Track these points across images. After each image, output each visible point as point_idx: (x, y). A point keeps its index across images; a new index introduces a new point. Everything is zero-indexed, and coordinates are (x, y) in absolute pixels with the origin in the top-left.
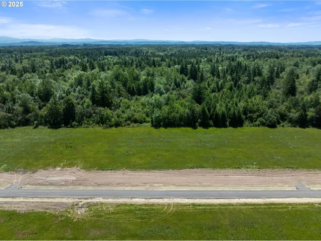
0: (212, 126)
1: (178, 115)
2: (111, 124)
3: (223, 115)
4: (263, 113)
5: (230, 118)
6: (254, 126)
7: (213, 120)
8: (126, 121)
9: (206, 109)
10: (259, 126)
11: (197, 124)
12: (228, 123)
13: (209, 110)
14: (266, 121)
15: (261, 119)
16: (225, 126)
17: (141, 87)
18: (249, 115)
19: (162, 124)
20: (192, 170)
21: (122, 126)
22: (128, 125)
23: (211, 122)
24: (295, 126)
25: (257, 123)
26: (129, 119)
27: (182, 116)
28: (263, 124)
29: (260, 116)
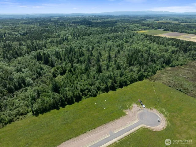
0: (67, 105)
1: (48, 105)
2: (6, 121)
3: (72, 97)
4: (90, 90)
5: (75, 98)
6: (87, 98)
7: (67, 101)
8: (16, 116)
9: (62, 97)
10: (89, 97)
11: (59, 106)
12: (74, 101)
13: (64, 96)
14: (92, 94)
15: (89, 93)
16: (73, 103)
17: (17, 84)
18: (84, 92)
19: (39, 112)
20: (65, 142)
21: (14, 121)
22: (18, 118)
23: (66, 103)
24: (104, 93)
25: (88, 96)
26: (17, 114)
27: (50, 104)
28: (91, 96)
29: (89, 92)
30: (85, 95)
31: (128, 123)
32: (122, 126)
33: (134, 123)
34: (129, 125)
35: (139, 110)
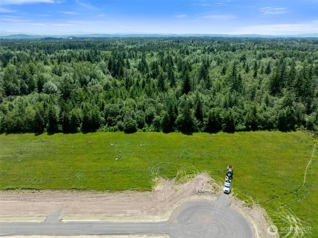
4: (124, 115)
10: (115, 131)
15: (120, 122)
24: (158, 131)
25: (116, 127)
28: (121, 128)
30: (110, 123)
31: (129, 211)
32: (101, 213)
33: (143, 221)
34: (123, 221)
35: (201, 193)
